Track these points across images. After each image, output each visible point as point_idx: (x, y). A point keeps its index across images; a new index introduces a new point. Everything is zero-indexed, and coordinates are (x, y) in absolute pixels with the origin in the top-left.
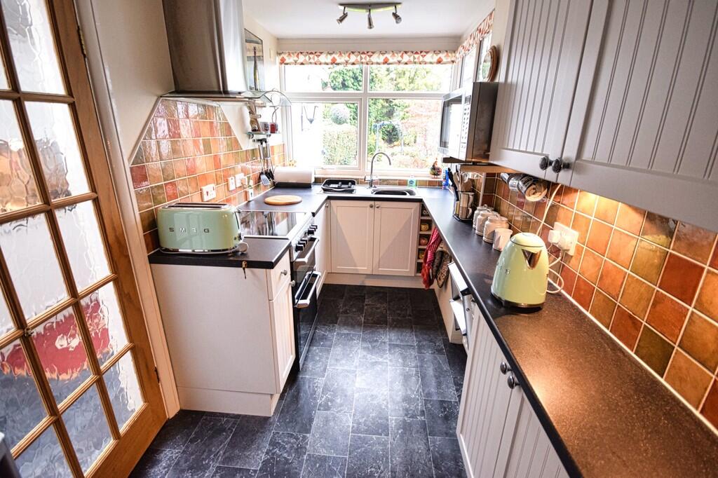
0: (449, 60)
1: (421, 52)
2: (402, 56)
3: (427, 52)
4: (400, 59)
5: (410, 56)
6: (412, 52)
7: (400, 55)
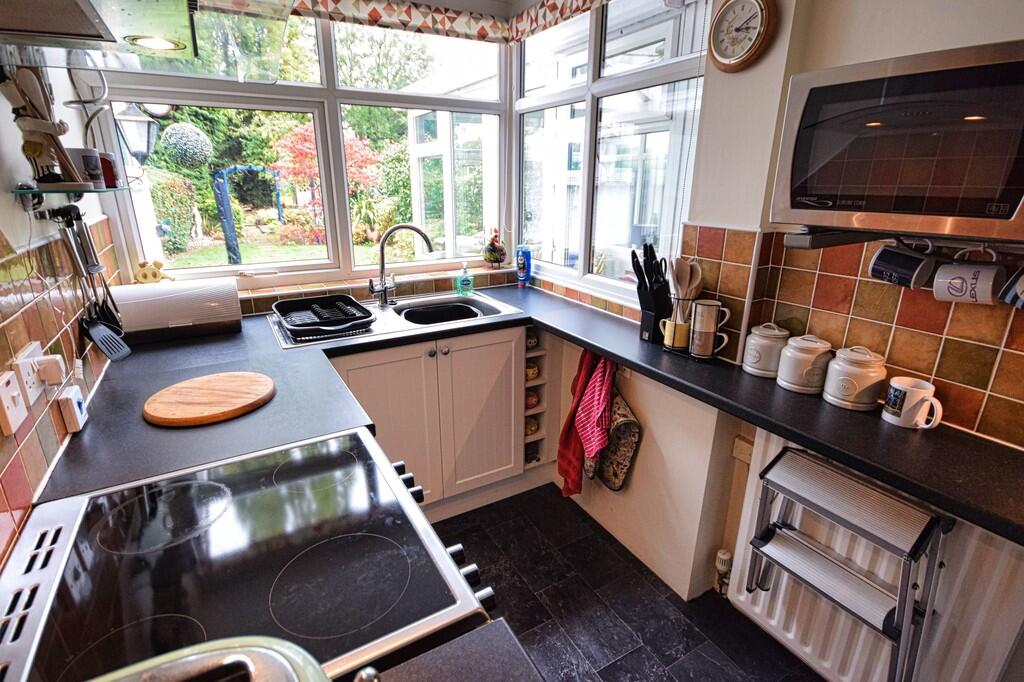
0: (499, 35)
1: (447, 10)
2: (408, 13)
3: (458, 13)
4: (404, 17)
5: (425, 15)
6: (429, 8)
7: (405, 9)
